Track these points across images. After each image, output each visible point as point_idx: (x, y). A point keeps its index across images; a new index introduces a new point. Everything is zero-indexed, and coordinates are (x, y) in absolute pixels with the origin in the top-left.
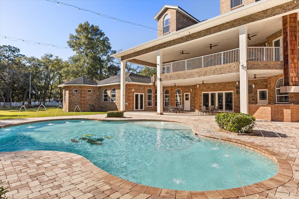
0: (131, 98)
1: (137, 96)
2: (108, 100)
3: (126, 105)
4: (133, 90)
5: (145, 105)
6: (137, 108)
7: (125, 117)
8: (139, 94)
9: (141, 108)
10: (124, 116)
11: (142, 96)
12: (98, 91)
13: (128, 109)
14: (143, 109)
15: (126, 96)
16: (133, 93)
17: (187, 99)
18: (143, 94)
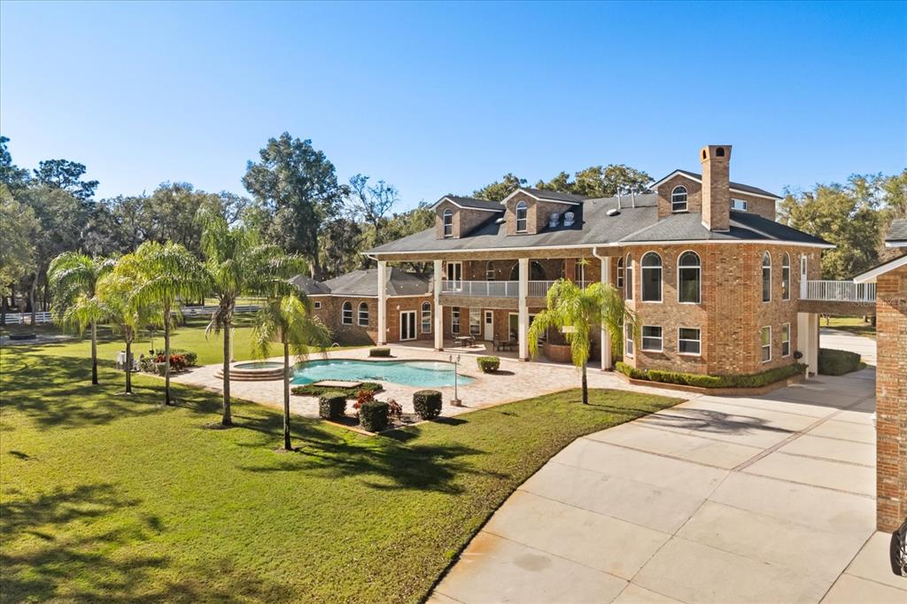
0: (395, 321)
1: (404, 316)
2: (353, 321)
3: (387, 333)
4: (398, 307)
5: (419, 331)
6: (404, 335)
7: (391, 357)
8: (408, 312)
9: (412, 335)
10: (391, 354)
11: (412, 315)
12: (333, 304)
13: (391, 339)
14: (416, 338)
15: (387, 317)
16: (398, 312)
17: (489, 321)
18: (415, 312)
